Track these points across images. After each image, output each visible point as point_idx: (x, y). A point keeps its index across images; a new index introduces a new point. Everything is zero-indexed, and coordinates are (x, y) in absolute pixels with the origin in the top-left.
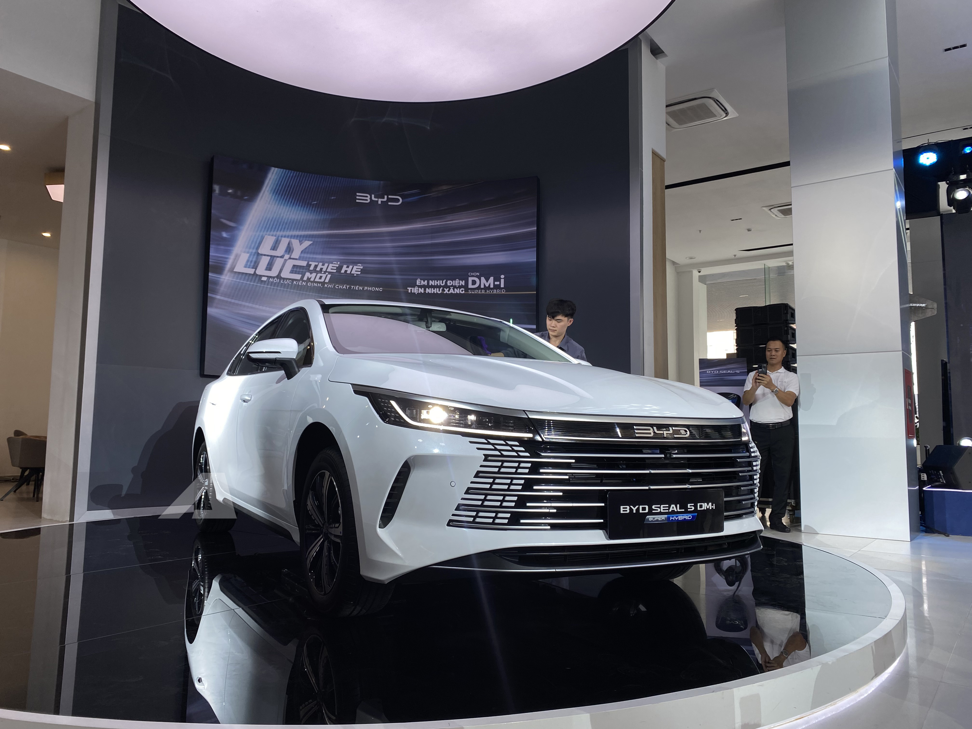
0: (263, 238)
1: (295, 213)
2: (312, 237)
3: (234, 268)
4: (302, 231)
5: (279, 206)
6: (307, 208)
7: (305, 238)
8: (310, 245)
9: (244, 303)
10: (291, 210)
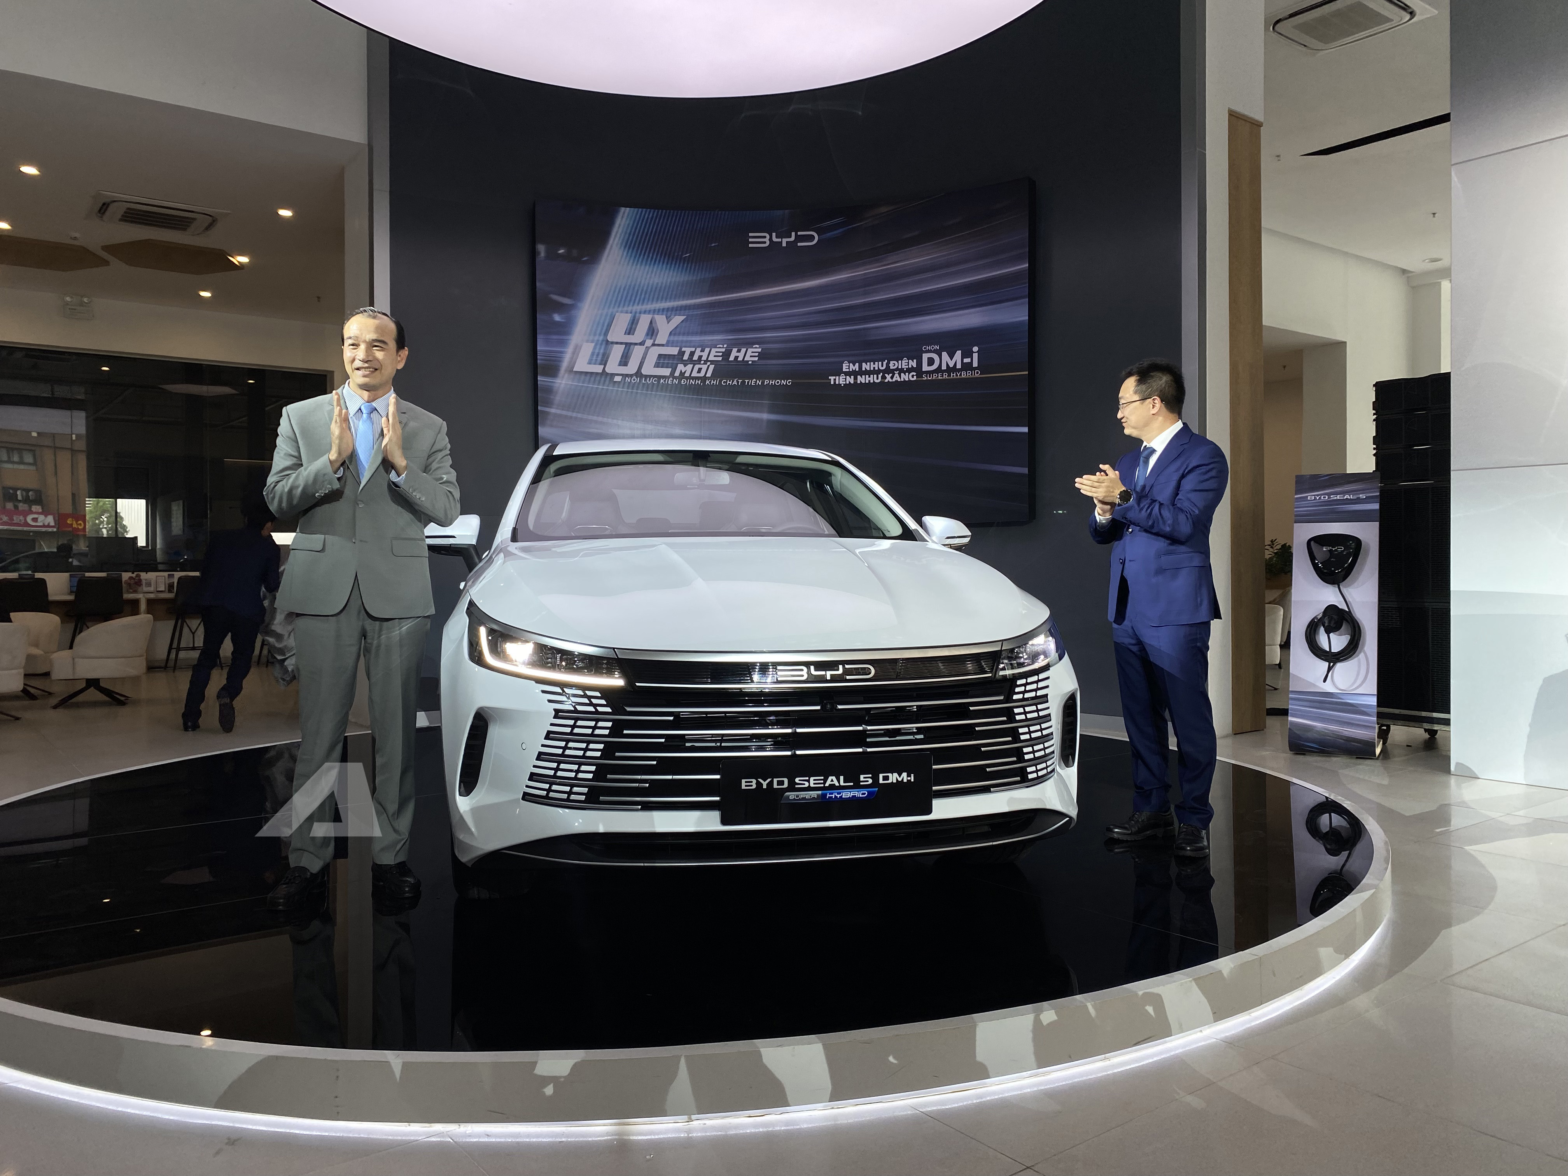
0: (612, 318)
1: (658, 273)
2: (685, 310)
3: (573, 367)
4: (670, 302)
5: (634, 267)
6: (675, 264)
7: (674, 313)
8: (682, 321)
9: (590, 417)
10: (653, 270)
